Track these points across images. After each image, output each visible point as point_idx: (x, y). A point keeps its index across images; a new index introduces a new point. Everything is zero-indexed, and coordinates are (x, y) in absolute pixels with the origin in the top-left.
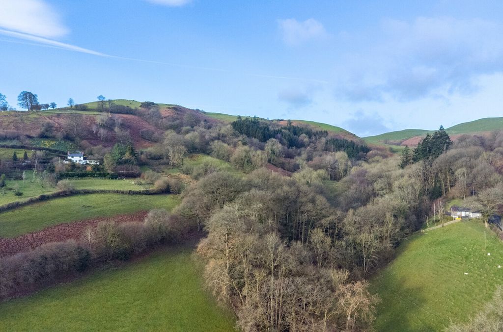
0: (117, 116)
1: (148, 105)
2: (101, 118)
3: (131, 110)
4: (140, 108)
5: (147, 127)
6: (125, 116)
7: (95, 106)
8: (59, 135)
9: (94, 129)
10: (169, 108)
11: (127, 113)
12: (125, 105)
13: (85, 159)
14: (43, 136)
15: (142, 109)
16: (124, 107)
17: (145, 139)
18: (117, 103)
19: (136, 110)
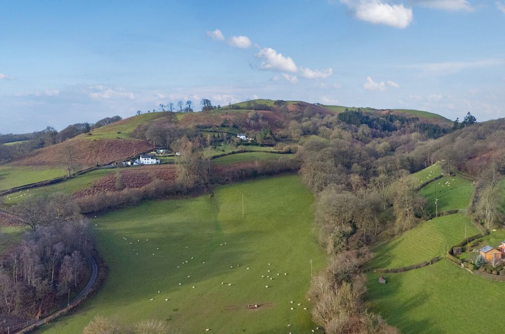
0: (259, 112)
1: (279, 103)
2: (251, 114)
3: (268, 107)
4: (273, 105)
5: (279, 119)
6: (264, 111)
7: (245, 105)
8: (231, 125)
9: (248, 121)
10: (294, 104)
11: (265, 110)
12: (263, 104)
13: (246, 137)
14: (223, 126)
15: (275, 106)
16: (263, 105)
17: (277, 126)
18: (259, 103)
19: (271, 107)
